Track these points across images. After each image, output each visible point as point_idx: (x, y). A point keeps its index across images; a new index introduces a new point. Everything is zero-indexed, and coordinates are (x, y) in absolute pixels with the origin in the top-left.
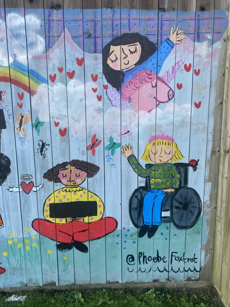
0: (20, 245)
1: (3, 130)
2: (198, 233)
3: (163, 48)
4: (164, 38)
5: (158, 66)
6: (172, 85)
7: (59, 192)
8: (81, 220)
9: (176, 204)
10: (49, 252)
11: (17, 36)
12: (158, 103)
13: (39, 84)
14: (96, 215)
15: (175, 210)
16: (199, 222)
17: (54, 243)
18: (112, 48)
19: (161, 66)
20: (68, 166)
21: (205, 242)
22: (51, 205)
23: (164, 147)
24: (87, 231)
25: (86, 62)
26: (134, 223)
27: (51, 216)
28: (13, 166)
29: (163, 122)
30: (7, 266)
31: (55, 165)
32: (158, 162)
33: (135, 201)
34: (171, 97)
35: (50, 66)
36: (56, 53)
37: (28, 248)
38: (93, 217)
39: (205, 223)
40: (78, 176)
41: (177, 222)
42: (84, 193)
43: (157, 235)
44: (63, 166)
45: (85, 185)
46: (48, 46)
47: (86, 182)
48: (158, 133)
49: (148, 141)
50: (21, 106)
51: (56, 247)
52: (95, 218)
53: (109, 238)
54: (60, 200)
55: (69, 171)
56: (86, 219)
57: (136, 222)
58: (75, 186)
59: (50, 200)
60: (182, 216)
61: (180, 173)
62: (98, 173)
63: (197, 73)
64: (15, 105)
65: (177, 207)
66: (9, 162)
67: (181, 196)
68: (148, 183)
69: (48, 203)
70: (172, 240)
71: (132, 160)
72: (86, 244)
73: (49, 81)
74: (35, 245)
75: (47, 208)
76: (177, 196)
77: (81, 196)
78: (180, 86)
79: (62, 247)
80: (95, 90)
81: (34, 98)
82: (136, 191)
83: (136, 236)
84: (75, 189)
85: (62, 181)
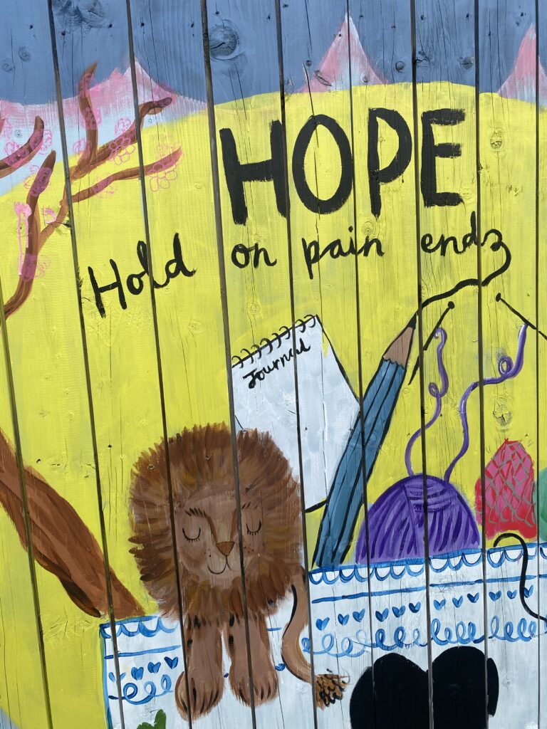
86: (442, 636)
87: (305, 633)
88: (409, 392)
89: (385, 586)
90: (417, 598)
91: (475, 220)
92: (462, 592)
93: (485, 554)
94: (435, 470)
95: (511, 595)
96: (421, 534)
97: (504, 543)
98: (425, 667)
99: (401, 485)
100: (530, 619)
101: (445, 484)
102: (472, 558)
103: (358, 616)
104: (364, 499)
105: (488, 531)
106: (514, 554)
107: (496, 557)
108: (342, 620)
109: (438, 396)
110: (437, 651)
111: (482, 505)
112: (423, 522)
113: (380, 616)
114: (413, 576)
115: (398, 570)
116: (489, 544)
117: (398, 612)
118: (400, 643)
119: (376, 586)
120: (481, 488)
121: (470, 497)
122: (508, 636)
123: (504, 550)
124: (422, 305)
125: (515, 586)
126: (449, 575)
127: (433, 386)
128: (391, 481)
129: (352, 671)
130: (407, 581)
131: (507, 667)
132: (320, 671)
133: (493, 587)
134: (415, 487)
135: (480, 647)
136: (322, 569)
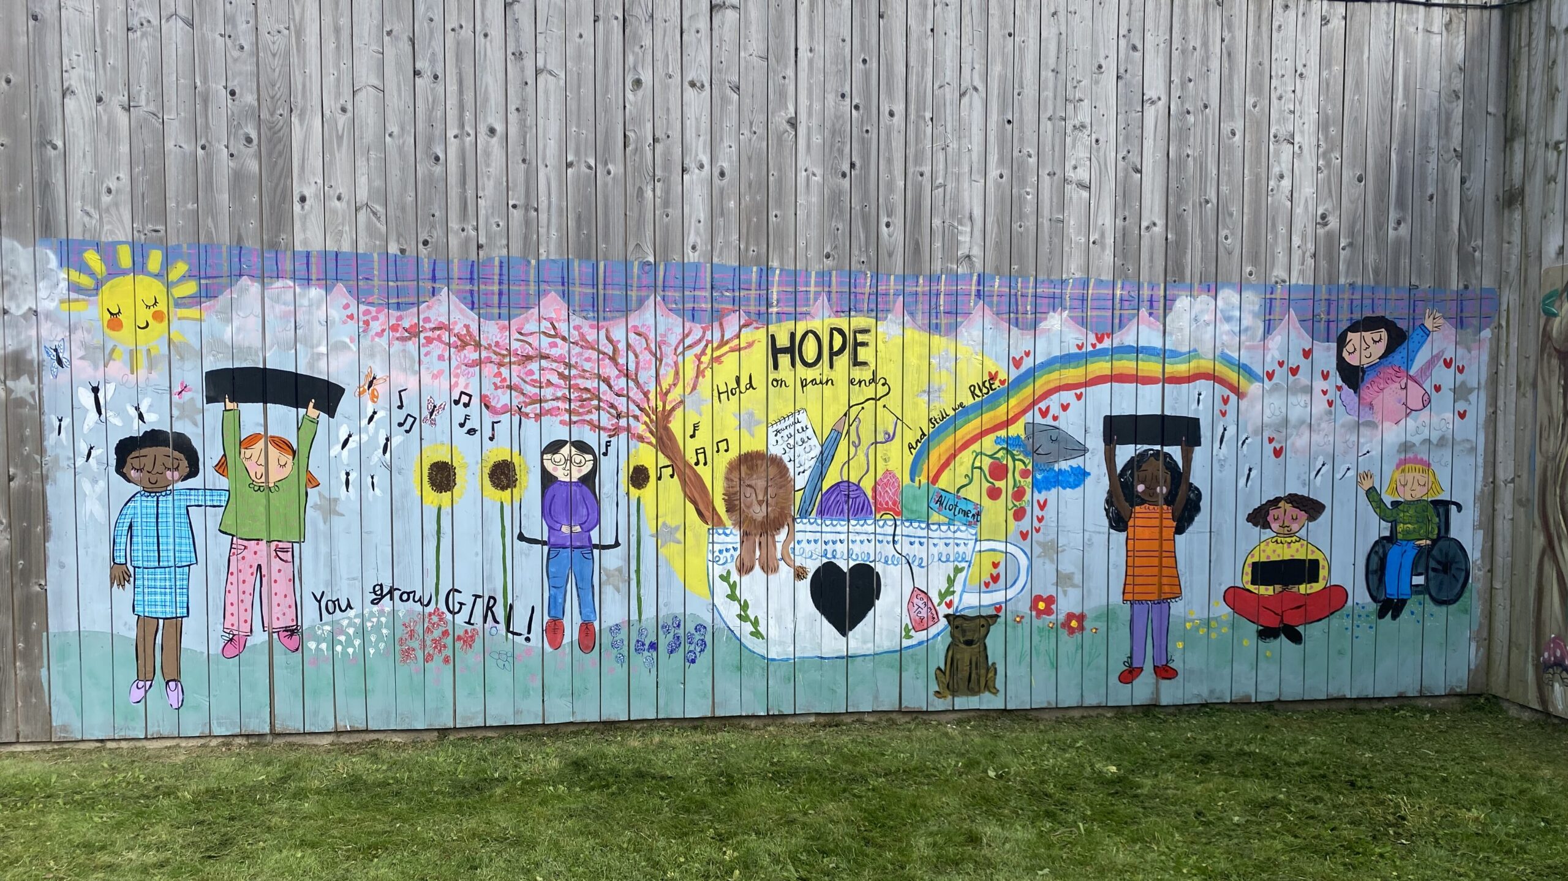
0: (1202, 631)
1: (1197, 449)
2: (1466, 611)
3: (1415, 337)
4: (1418, 323)
5: (1410, 360)
6: (1427, 386)
7: (1267, 544)
8: (1295, 589)
9: (1433, 564)
10: (1246, 643)
11: (1228, 319)
12: (1409, 411)
13: (1251, 382)
14: (1317, 581)
15: (1431, 574)
16: (1466, 594)
17: (1254, 628)
18: (1350, 335)
19: (1413, 361)
20: (1281, 504)
21: (1475, 627)
22: (1255, 565)
23: (1417, 475)
24: (1303, 608)
25: (1316, 354)
26: (1371, 595)
27: (1253, 582)
28: (1204, 504)
29: (1416, 440)
30: (1181, 665)
31: (1264, 502)
32: (1409, 498)
33: (1375, 559)
34: (1426, 402)
35: (1268, 358)
36: (1276, 341)
37: (1213, 635)
38: (1313, 584)
39: (1475, 595)
40: (1294, 519)
41: (1434, 594)
42: (1302, 545)
43: (1405, 615)
44: (1275, 502)
45: (1303, 533)
46: (1268, 330)
47: (1304, 529)
48: (1410, 455)
49: (1394, 467)
50: (1224, 414)
51: (1255, 635)
52: (1316, 587)
53: (1335, 621)
54: (1268, 557)
55: (1282, 510)
56: (1303, 589)
57: (1374, 594)
58: (1291, 534)
59: (1253, 556)
60: (1441, 583)
61: (1438, 515)
62: (1324, 514)
63: (1461, 370)
64: (1217, 412)
65: (1434, 570)
66: (1199, 496)
67: (1441, 550)
68: (1393, 530)
69: (1250, 561)
70: (1428, 624)
71: (1372, 494)
72: (1300, 629)
73: (1266, 379)
74: (1224, 630)
75: (1248, 570)
76: (1435, 552)
77: (1297, 550)
78: (1438, 389)
79: (1266, 634)
80: (1325, 393)
81: (1244, 404)
82: (1376, 543)
83: (1373, 617)
84: (1289, 540)
85: (1273, 526)
86: (854, 557)
87: (792, 545)
88: (843, 444)
89: (829, 529)
90: (843, 537)
91: (874, 373)
92: (864, 537)
93: (875, 521)
94: (854, 479)
95: (888, 542)
96: (846, 507)
97: (885, 517)
98: (845, 570)
99: (838, 484)
100: (897, 555)
101: (858, 486)
102: (869, 522)
103: (816, 541)
104: (821, 489)
105: (877, 510)
106: (891, 523)
107: (881, 523)
108: (809, 542)
109: (856, 447)
110: (852, 564)
111: (875, 498)
112: (847, 502)
113: (826, 543)
114: (842, 526)
115: (835, 523)
116: (878, 517)
117: (834, 542)
118: (834, 557)
119: (825, 529)
120: (875, 490)
121: (869, 494)
122: (886, 562)
123: (885, 520)
124: (850, 407)
125: (890, 538)
126: (858, 528)
127: (854, 442)
128: (834, 483)
129: (812, 567)
130: (839, 528)
131: (885, 577)
132: (797, 564)
133: (879, 537)
134: (844, 486)
135: (872, 565)
136: (801, 518)
